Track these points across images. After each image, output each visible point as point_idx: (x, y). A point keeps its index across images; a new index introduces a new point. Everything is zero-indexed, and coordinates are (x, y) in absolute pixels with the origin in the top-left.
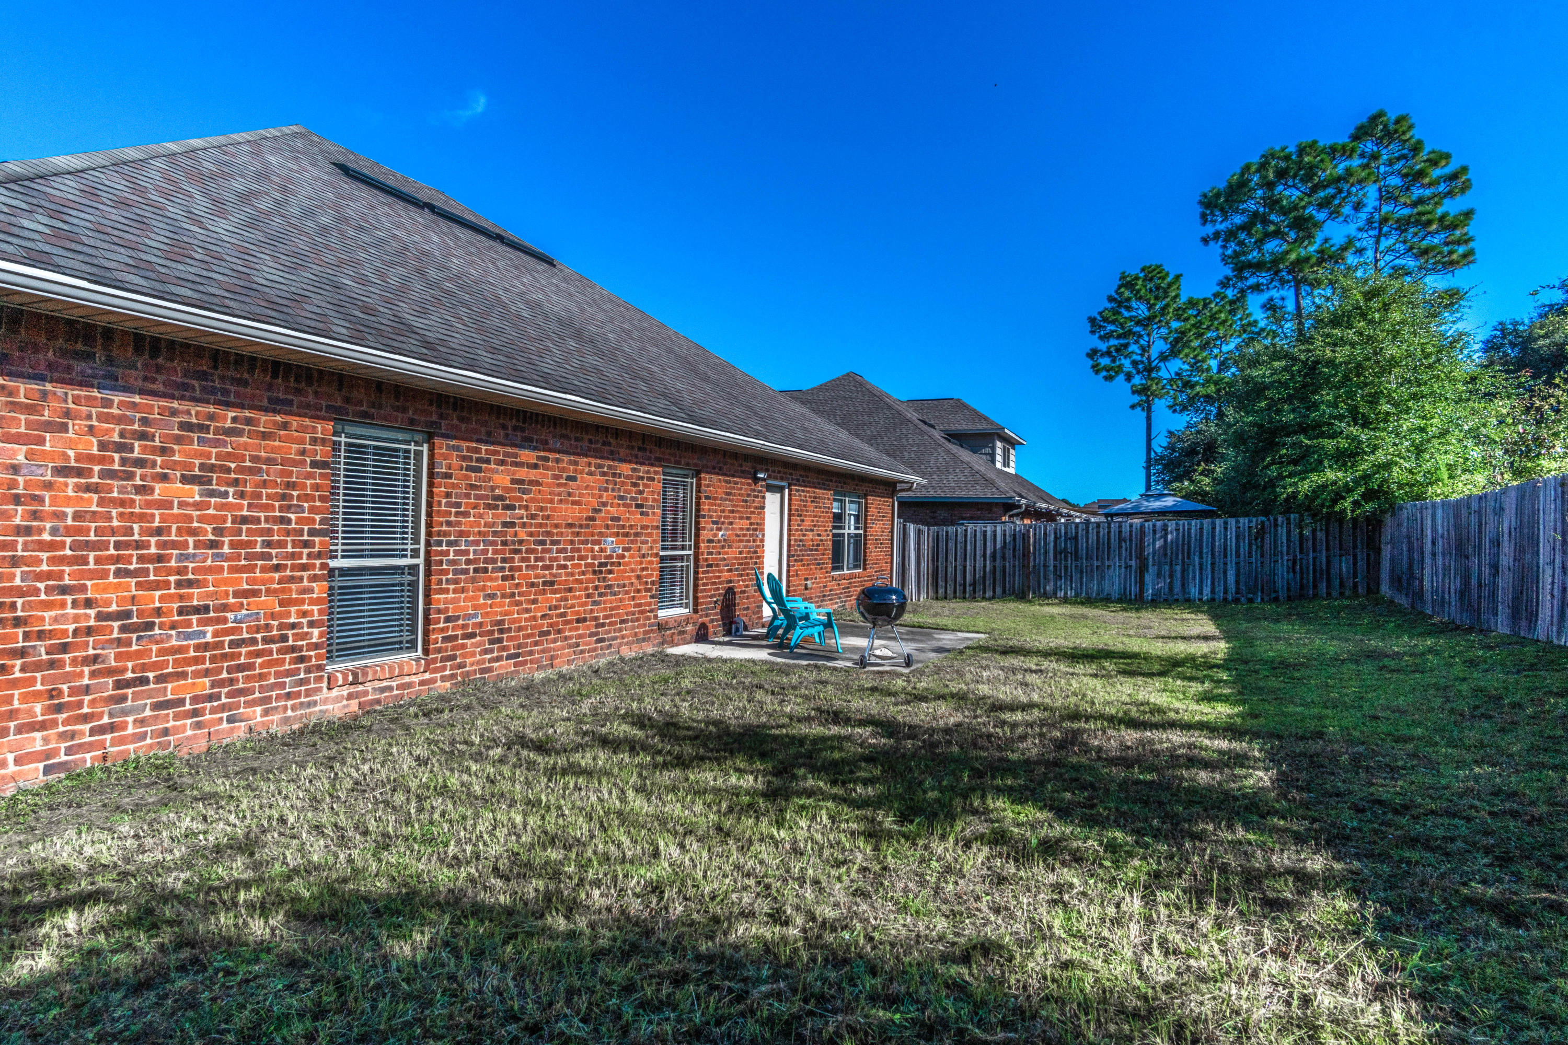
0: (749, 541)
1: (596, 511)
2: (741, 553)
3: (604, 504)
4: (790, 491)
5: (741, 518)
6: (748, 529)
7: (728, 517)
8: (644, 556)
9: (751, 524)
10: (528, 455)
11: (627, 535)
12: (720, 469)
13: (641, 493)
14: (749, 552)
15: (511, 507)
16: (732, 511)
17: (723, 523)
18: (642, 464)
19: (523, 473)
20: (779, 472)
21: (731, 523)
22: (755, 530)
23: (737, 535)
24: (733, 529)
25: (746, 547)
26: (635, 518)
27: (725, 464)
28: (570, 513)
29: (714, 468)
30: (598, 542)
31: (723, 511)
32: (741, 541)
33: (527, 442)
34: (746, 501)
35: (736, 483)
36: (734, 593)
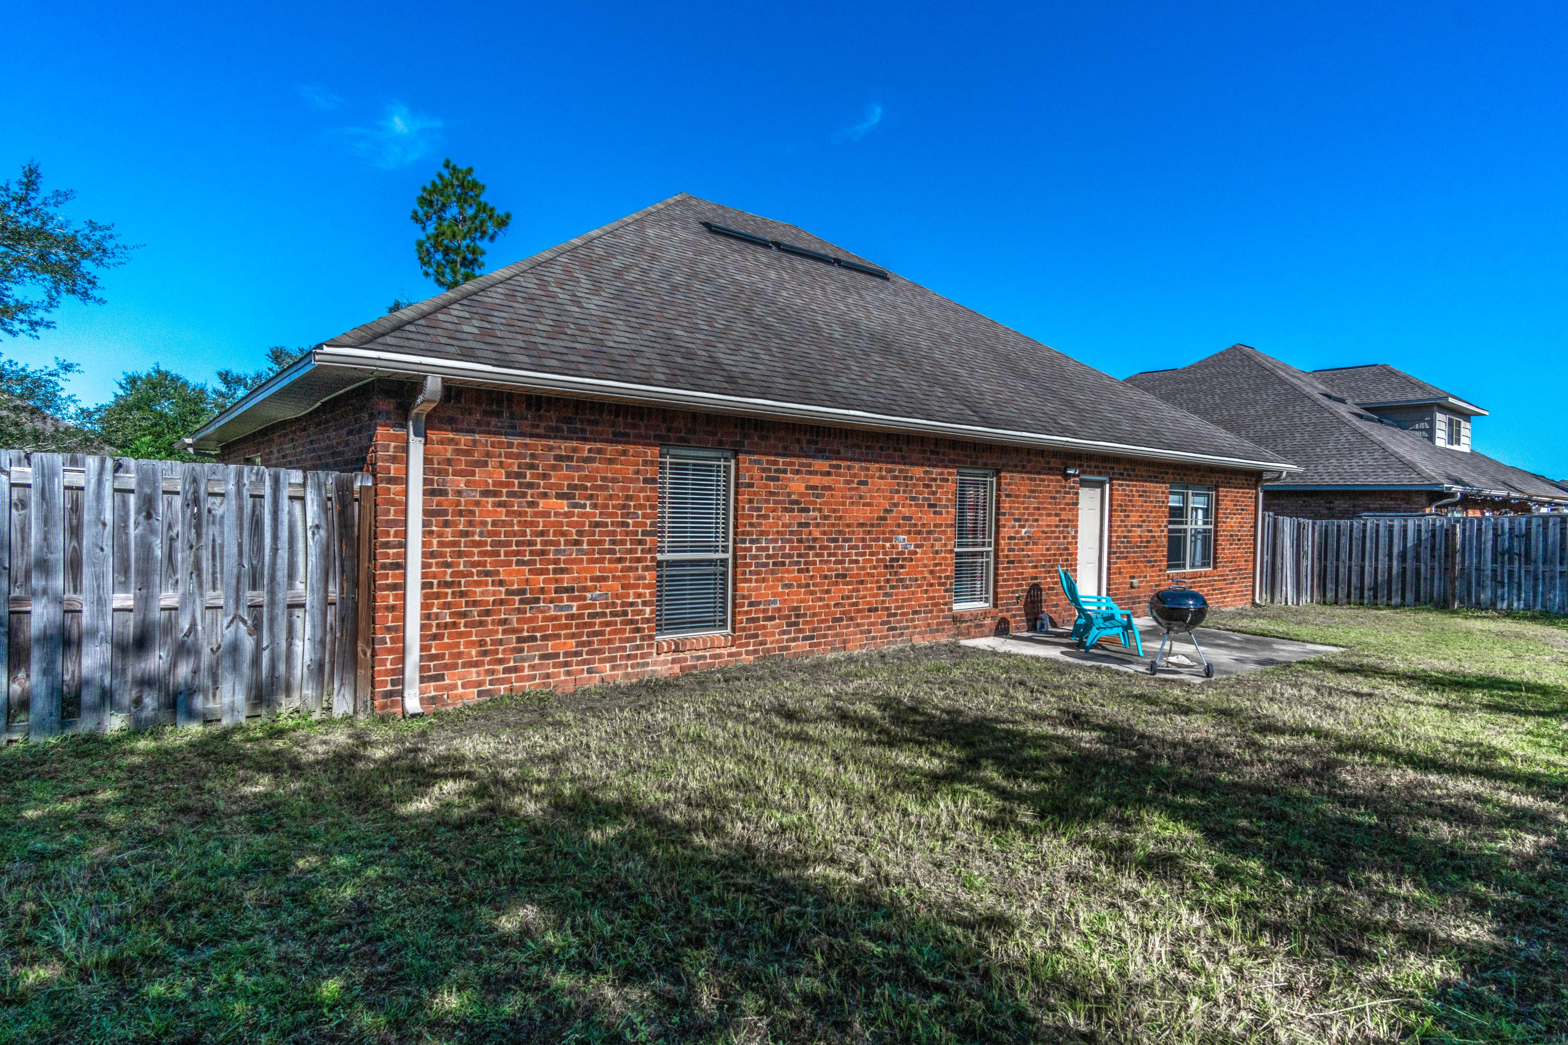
0: (1058, 538)
1: (886, 511)
2: (1048, 549)
3: (896, 505)
4: (1111, 485)
5: (1049, 515)
6: (1057, 526)
7: (1033, 514)
8: (937, 552)
9: (1061, 521)
10: (821, 464)
11: (919, 533)
12: (1024, 467)
13: (934, 493)
14: (1058, 549)
15: (806, 510)
16: (1038, 509)
17: (1027, 520)
18: (934, 466)
19: (816, 480)
20: (1097, 467)
21: (1037, 520)
22: (1067, 526)
23: (1043, 532)
24: (1038, 526)
25: (1054, 544)
26: (928, 517)
27: (1029, 461)
28: (861, 513)
29: (1016, 466)
30: (890, 540)
31: (1027, 508)
32: (1050, 538)
33: (820, 453)
34: (1055, 498)
35: (1041, 480)
36: (1041, 590)
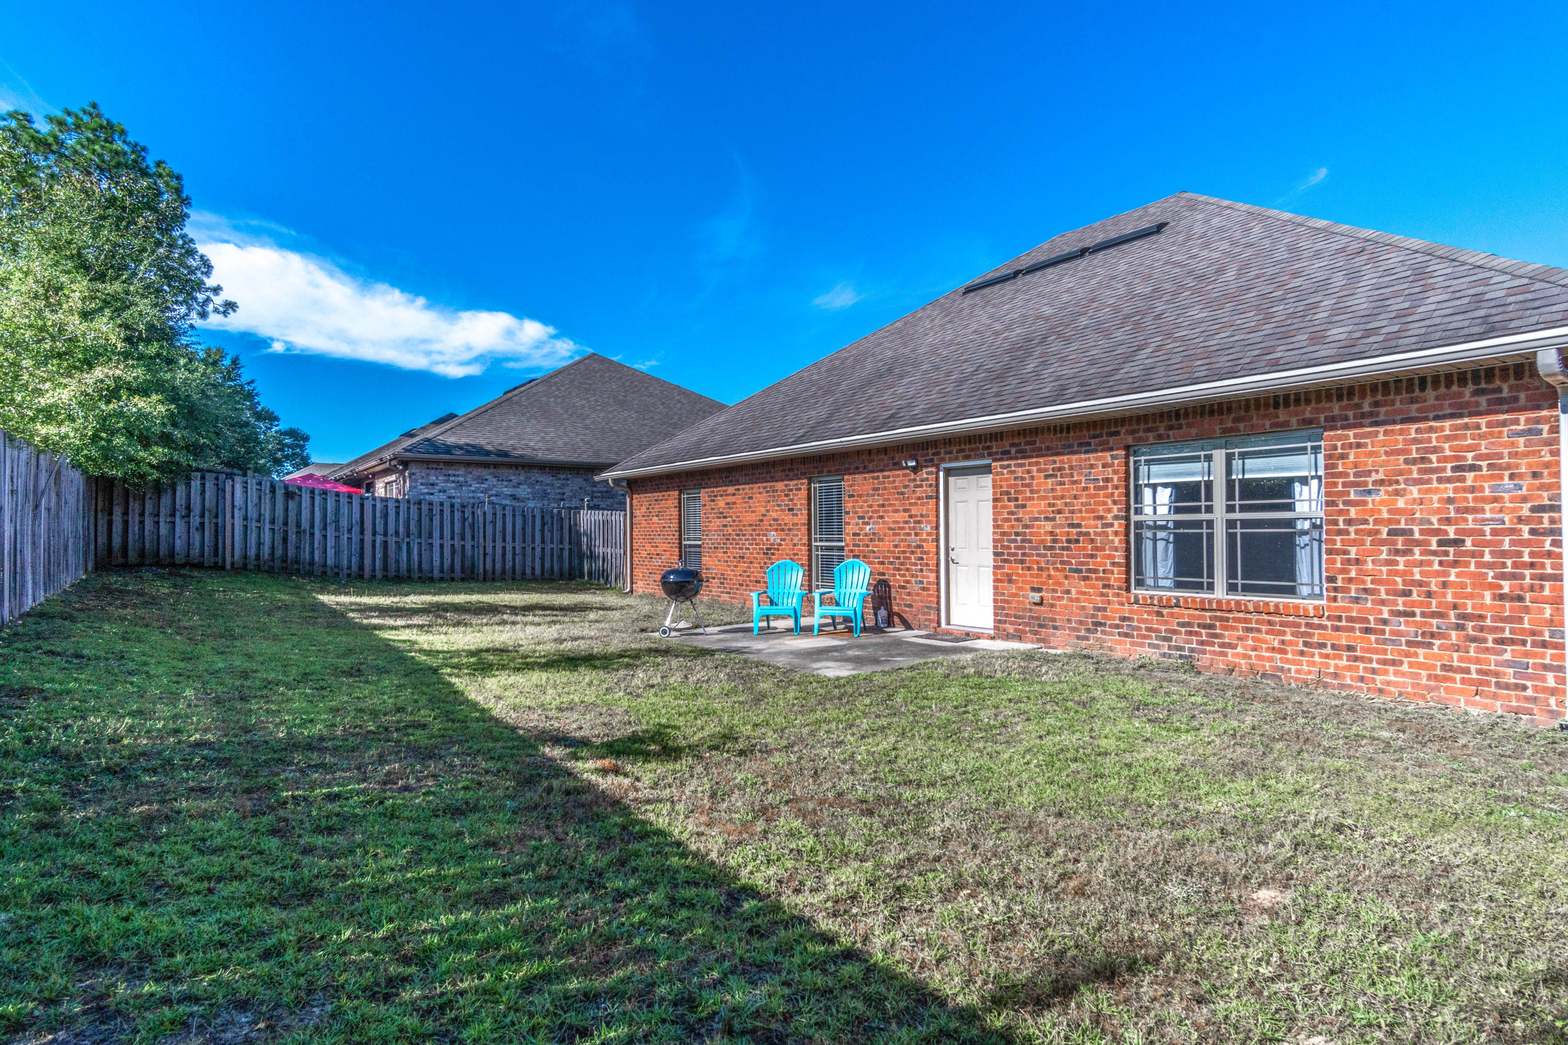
0: (909, 534)
1: (764, 515)
2: (896, 546)
3: (768, 511)
5: (897, 511)
6: (906, 522)
7: (878, 511)
8: (795, 545)
9: (911, 516)
10: (731, 489)
11: (783, 530)
12: (865, 467)
13: (792, 500)
14: (909, 546)
15: (725, 517)
16: (883, 506)
17: (870, 518)
18: (791, 480)
19: (730, 499)
20: (959, 451)
21: (882, 517)
22: (919, 522)
23: (890, 529)
24: (884, 523)
25: (903, 540)
26: (788, 518)
27: (871, 461)
28: (750, 518)
29: (857, 468)
30: (765, 535)
31: (871, 506)
32: (898, 534)
33: (732, 483)
34: (902, 493)
35: (884, 477)
36: (889, 587)
